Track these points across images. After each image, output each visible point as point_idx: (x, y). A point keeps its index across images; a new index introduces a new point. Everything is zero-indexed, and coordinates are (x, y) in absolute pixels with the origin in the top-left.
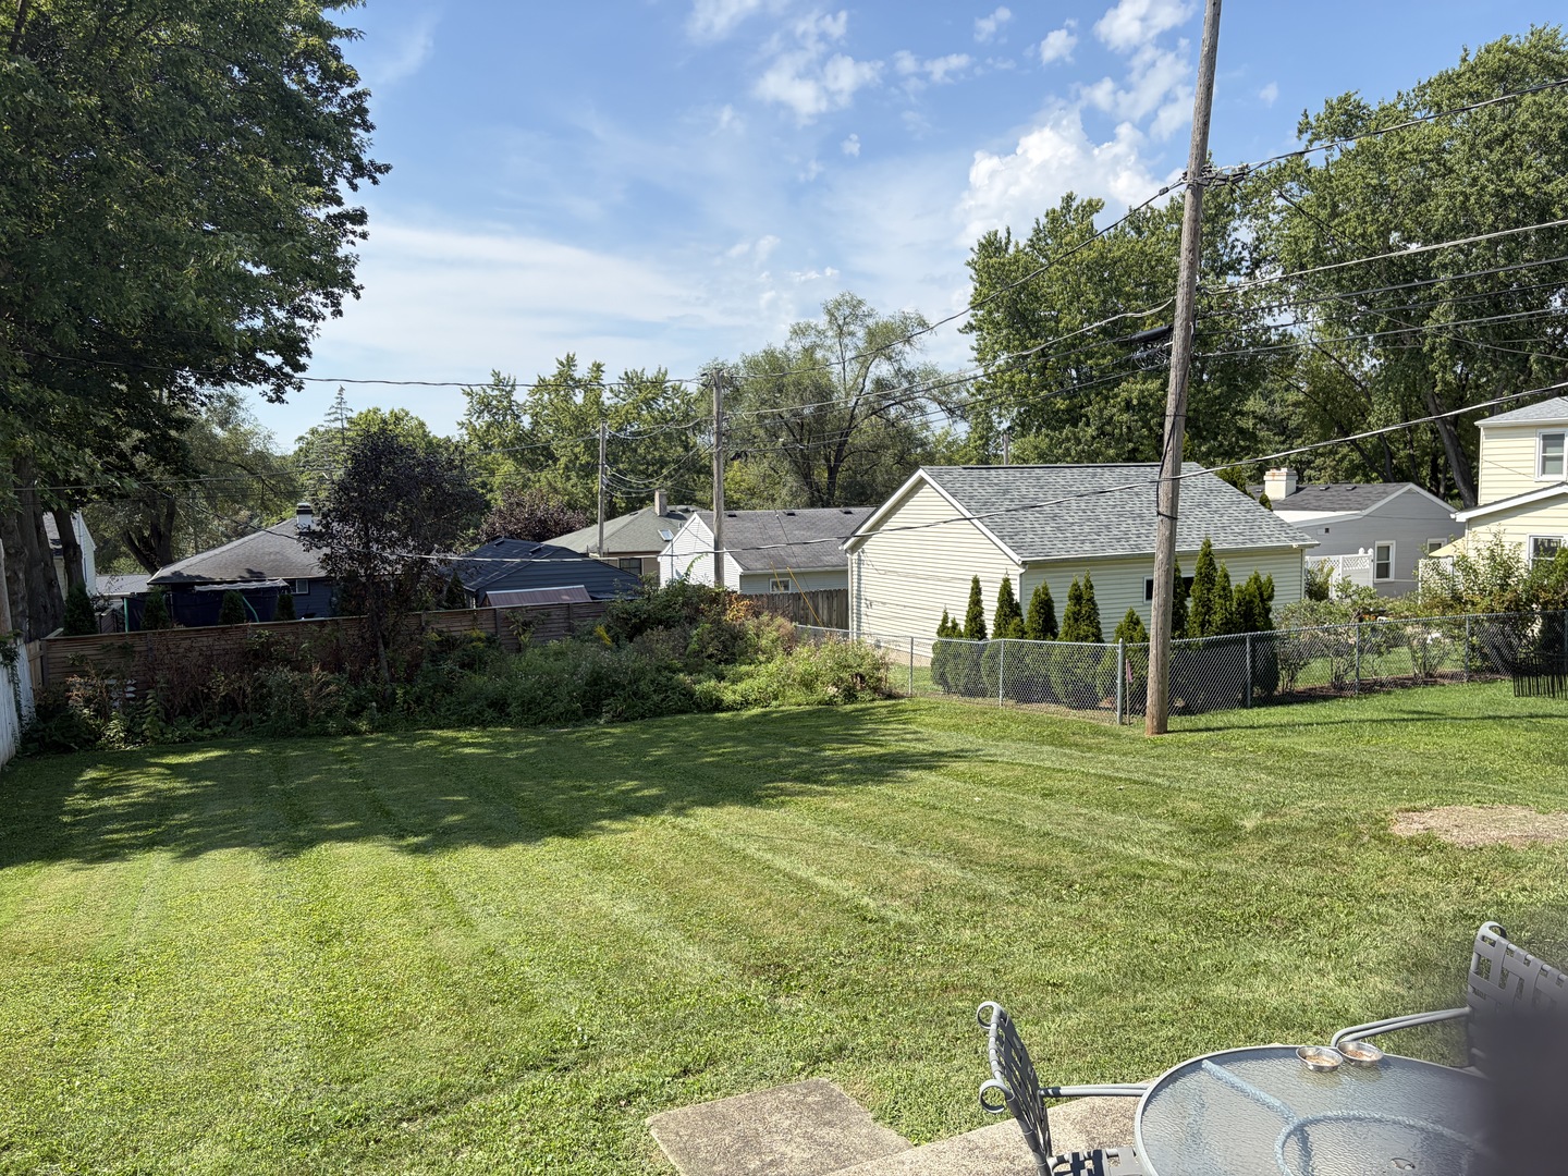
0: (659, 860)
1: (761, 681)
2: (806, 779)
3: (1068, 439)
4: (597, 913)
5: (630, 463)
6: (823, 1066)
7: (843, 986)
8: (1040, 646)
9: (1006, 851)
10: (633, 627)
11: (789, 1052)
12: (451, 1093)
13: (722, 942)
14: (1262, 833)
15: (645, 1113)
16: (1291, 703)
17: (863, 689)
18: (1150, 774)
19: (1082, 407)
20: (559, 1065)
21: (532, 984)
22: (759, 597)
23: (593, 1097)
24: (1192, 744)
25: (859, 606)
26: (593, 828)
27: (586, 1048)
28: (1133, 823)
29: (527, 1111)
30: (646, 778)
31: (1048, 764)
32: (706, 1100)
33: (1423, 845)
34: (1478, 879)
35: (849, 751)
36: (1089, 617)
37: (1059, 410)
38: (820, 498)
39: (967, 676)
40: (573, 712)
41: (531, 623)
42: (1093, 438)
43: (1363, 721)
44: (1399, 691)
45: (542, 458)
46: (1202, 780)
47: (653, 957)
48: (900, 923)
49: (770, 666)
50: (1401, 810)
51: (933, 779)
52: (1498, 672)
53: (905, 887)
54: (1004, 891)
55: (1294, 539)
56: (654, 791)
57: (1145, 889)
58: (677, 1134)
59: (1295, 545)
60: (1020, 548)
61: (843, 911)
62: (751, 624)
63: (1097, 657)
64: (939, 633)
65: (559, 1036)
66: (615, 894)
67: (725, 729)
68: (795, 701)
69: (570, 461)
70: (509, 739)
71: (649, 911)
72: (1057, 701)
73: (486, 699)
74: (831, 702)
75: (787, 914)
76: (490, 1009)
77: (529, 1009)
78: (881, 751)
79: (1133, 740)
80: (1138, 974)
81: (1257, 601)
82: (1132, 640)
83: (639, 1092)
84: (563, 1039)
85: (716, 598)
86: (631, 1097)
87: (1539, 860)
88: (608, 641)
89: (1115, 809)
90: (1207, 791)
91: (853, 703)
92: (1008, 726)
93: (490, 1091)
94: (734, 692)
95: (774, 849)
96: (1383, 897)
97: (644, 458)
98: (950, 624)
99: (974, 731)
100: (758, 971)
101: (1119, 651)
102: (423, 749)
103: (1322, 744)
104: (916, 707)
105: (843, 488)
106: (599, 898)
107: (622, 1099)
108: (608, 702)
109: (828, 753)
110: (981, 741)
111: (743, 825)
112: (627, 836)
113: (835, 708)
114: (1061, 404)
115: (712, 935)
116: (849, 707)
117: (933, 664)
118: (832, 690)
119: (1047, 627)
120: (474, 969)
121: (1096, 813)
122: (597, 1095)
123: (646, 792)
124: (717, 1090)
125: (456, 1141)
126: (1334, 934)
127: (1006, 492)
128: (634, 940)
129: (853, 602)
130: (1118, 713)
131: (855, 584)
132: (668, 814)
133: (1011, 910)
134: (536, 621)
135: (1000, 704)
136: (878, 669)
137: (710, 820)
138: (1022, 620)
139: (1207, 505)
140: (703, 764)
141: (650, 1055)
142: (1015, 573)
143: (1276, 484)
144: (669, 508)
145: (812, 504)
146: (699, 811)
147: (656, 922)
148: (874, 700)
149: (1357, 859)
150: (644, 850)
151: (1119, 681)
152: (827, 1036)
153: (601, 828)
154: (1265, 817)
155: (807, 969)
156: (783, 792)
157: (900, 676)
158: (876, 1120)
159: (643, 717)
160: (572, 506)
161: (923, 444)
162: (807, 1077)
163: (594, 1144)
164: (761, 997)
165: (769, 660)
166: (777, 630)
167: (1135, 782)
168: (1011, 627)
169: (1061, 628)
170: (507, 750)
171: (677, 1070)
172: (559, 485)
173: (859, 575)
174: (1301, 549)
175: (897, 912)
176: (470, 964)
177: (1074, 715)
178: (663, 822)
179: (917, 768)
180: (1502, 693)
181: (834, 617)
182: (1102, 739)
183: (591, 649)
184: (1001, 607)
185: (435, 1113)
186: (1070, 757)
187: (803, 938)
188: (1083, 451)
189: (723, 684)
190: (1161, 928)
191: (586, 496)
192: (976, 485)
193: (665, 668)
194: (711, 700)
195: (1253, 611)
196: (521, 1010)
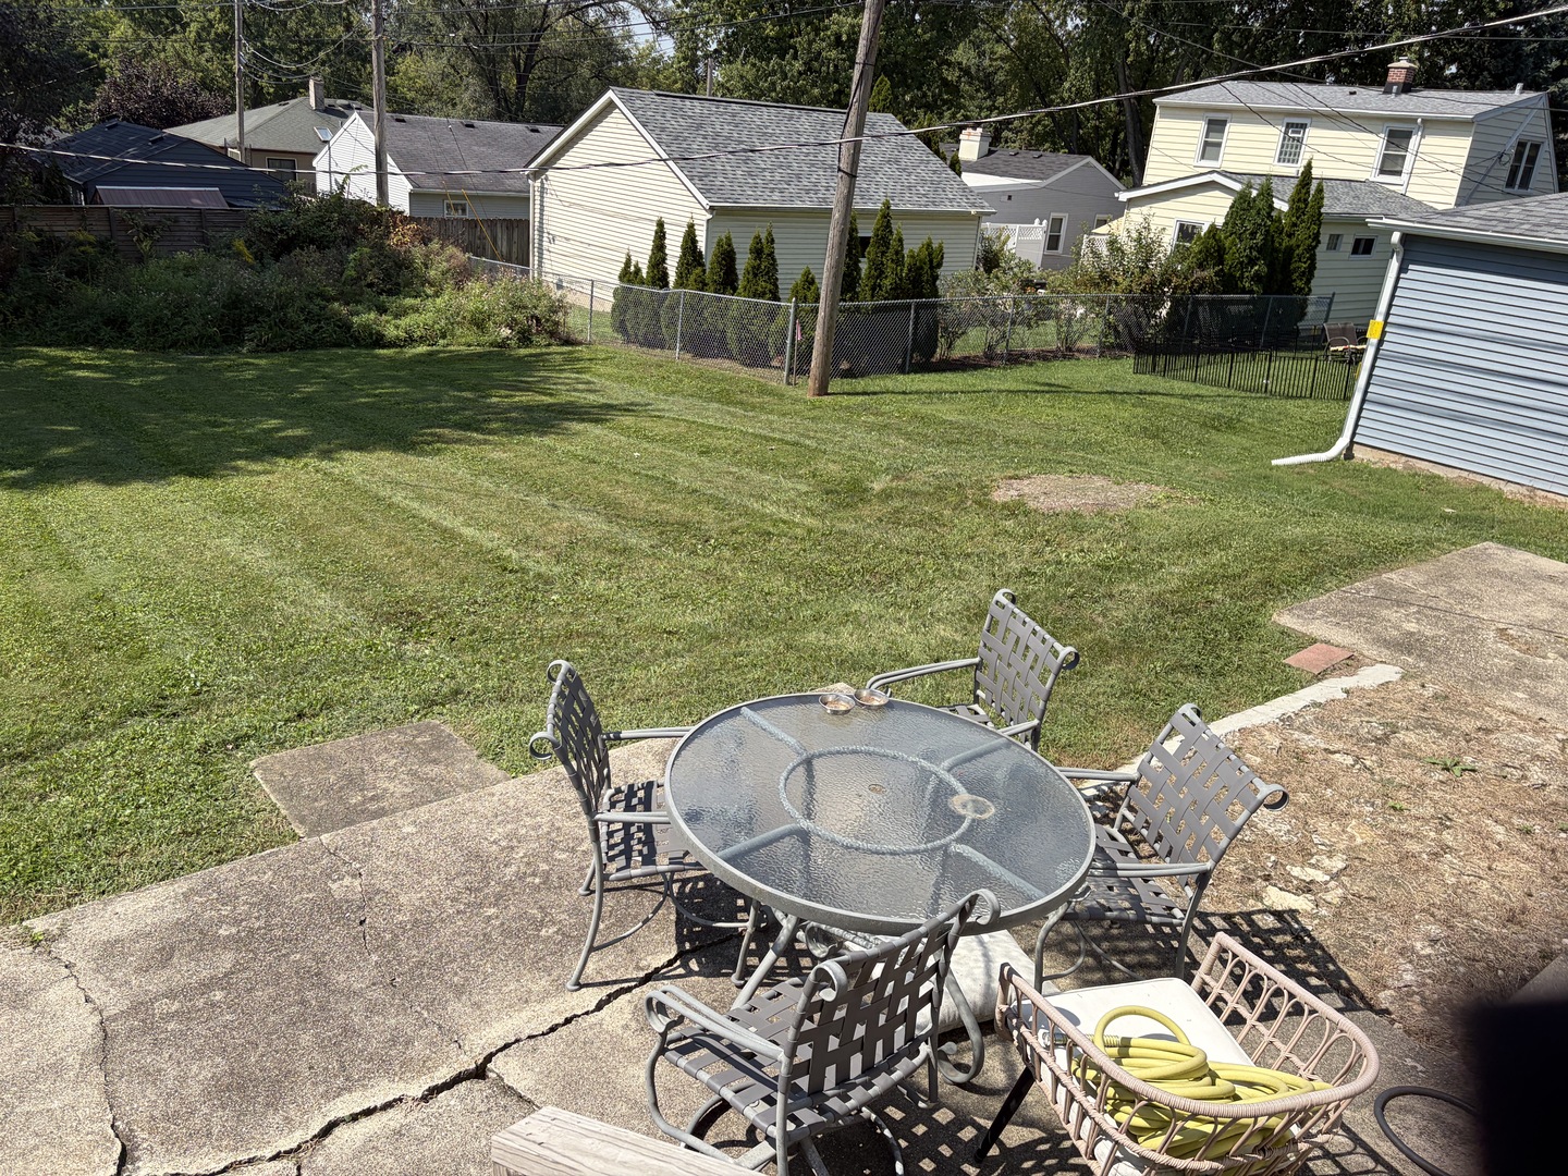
0: (297, 505)
1: (427, 317)
2: (466, 426)
3: (774, 72)
4: (223, 557)
5: (279, 38)
6: (436, 709)
7: (473, 633)
8: (720, 299)
9: (655, 506)
10: (280, 243)
11: (405, 697)
12: (44, 740)
13: (357, 590)
14: (886, 495)
15: (253, 754)
16: (944, 371)
17: (538, 332)
18: (802, 435)
19: (791, 36)
20: (168, 711)
21: (144, 630)
22: (429, 221)
23: (198, 741)
24: (848, 407)
25: (541, 240)
26: (226, 468)
27: (198, 694)
28: (776, 483)
29: (124, 757)
30: (292, 417)
31: (712, 421)
32: (316, 742)
33: (1014, 510)
34: (1048, 541)
35: (517, 399)
36: (768, 273)
37: (768, 36)
38: (507, 109)
39: (647, 325)
40: (210, 337)
41: (154, 228)
42: (800, 73)
43: (1000, 391)
44: (1040, 363)
45: (166, 21)
46: (847, 443)
47: (282, 603)
48: (539, 574)
49: (438, 301)
50: (1005, 477)
51: (597, 432)
52: (1126, 350)
53: (550, 539)
54: (645, 545)
55: (973, 205)
56: (299, 432)
57: (771, 546)
58: (282, 774)
59: (973, 211)
60: (708, 191)
61: (485, 562)
62: (418, 252)
63: (772, 314)
64: (621, 278)
65: (169, 682)
66: (247, 540)
67: (385, 367)
68: (464, 342)
69: (203, 28)
70: (132, 363)
71: (282, 557)
72: (731, 357)
73: (102, 315)
74: (503, 344)
75: (426, 564)
76: (94, 657)
77: (140, 655)
78: (550, 400)
79: (796, 401)
80: (748, 622)
81: (926, 267)
82: (805, 300)
83: (248, 737)
84: (174, 686)
85: (378, 218)
86: (238, 742)
87: (1100, 526)
88: (250, 259)
89: (763, 469)
90: (848, 454)
91: (527, 347)
92: (681, 381)
93: (88, 737)
94: (397, 327)
95: (421, 498)
96: (968, 555)
97: (297, 35)
98: (632, 269)
99: (647, 384)
100: (389, 619)
101: (792, 311)
102: (25, 369)
103: (961, 412)
104: (593, 356)
105: (534, 100)
106: (229, 543)
107: (230, 743)
108: (250, 328)
109: (494, 400)
110: (652, 395)
111: (392, 473)
112: (263, 478)
113: (507, 352)
114: (770, 30)
115: (346, 583)
116: (523, 352)
117: (613, 310)
118: (505, 332)
119: (728, 281)
120: (78, 614)
121: (745, 471)
122: (201, 740)
123: (290, 433)
124: (329, 733)
125: (43, 787)
126: (919, 588)
127: (700, 126)
128: (262, 587)
129: (534, 234)
130: (785, 373)
131: (537, 215)
132: (312, 457)
133: (645, 563)
134: (162, 227)
135: (677, 356)
136: (555, 312)
137: (355, 465)
138: (704, 271)
139: (897, 162)
140: (357, 405)
141: (264, 700)
142: (702, 218)
143: (970, 145)
144: (328, 101)
145: (498, 117)
146: (346, 455)
147: (288, 568)
148: (549, 345)
149: (956, 521)
150: (282, 494)
151: (788, 342)
152: (447, 680)
153: (236, 469)
154: (892, 481)
155: (440, 616)
156: (440, 438)
157: (580, 321)
158: (479, 756)
159: (293, 348)
160: (205, 85)
161: (625, 58)
162: (420, 720)
163: (193, 786)
164: (389, 644)
165: (437, 295)
166: (448, 261)
167: (787, 443)
168: (692, 277)
169: (741, 283)
170: (130, 374)
171: (292, 714)
172: (190, 57)
173: (542, 205)
174: (979, 217)
175: (538, 562)
176: (73, 610)
177: (745, 373)
178: (306, 465)
179: (583, 420)
180: (1123, 371)
181: (515, 250)
182: (767, 399)
183: (227, 266)
184: (684, 254)
185: (25, 759)
186: (733, 415)
187: (439, 588)
188: (789, 88)
189: (384, 317)
190: (777, 581)
191: (224, 76)
192: (669, 115)
193: (318, 295)
194: (371, 334)
195: (922, 277)
196: (129, 657)
